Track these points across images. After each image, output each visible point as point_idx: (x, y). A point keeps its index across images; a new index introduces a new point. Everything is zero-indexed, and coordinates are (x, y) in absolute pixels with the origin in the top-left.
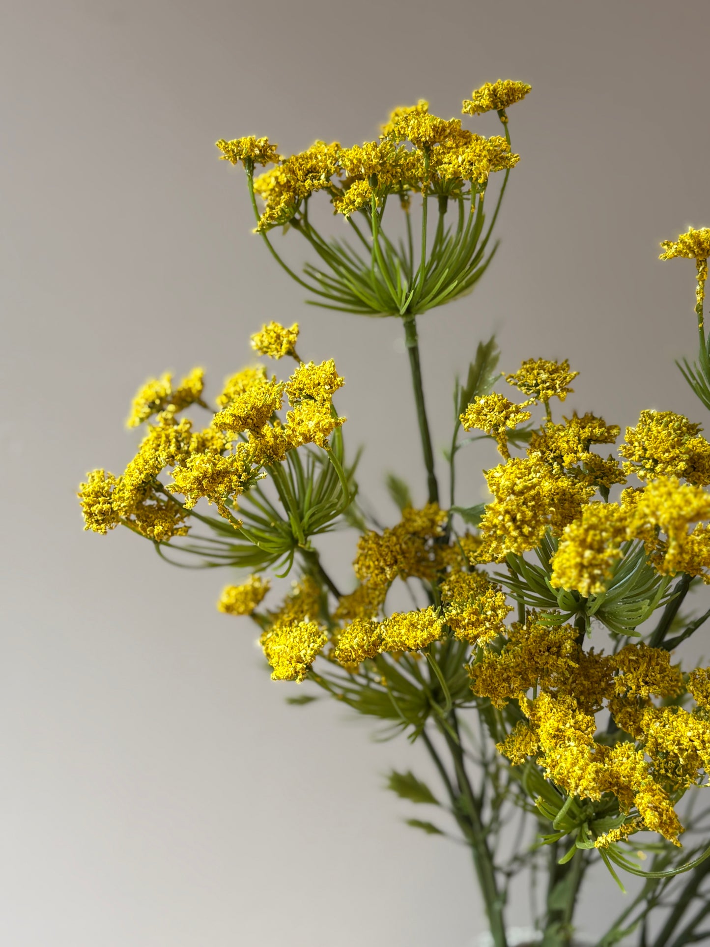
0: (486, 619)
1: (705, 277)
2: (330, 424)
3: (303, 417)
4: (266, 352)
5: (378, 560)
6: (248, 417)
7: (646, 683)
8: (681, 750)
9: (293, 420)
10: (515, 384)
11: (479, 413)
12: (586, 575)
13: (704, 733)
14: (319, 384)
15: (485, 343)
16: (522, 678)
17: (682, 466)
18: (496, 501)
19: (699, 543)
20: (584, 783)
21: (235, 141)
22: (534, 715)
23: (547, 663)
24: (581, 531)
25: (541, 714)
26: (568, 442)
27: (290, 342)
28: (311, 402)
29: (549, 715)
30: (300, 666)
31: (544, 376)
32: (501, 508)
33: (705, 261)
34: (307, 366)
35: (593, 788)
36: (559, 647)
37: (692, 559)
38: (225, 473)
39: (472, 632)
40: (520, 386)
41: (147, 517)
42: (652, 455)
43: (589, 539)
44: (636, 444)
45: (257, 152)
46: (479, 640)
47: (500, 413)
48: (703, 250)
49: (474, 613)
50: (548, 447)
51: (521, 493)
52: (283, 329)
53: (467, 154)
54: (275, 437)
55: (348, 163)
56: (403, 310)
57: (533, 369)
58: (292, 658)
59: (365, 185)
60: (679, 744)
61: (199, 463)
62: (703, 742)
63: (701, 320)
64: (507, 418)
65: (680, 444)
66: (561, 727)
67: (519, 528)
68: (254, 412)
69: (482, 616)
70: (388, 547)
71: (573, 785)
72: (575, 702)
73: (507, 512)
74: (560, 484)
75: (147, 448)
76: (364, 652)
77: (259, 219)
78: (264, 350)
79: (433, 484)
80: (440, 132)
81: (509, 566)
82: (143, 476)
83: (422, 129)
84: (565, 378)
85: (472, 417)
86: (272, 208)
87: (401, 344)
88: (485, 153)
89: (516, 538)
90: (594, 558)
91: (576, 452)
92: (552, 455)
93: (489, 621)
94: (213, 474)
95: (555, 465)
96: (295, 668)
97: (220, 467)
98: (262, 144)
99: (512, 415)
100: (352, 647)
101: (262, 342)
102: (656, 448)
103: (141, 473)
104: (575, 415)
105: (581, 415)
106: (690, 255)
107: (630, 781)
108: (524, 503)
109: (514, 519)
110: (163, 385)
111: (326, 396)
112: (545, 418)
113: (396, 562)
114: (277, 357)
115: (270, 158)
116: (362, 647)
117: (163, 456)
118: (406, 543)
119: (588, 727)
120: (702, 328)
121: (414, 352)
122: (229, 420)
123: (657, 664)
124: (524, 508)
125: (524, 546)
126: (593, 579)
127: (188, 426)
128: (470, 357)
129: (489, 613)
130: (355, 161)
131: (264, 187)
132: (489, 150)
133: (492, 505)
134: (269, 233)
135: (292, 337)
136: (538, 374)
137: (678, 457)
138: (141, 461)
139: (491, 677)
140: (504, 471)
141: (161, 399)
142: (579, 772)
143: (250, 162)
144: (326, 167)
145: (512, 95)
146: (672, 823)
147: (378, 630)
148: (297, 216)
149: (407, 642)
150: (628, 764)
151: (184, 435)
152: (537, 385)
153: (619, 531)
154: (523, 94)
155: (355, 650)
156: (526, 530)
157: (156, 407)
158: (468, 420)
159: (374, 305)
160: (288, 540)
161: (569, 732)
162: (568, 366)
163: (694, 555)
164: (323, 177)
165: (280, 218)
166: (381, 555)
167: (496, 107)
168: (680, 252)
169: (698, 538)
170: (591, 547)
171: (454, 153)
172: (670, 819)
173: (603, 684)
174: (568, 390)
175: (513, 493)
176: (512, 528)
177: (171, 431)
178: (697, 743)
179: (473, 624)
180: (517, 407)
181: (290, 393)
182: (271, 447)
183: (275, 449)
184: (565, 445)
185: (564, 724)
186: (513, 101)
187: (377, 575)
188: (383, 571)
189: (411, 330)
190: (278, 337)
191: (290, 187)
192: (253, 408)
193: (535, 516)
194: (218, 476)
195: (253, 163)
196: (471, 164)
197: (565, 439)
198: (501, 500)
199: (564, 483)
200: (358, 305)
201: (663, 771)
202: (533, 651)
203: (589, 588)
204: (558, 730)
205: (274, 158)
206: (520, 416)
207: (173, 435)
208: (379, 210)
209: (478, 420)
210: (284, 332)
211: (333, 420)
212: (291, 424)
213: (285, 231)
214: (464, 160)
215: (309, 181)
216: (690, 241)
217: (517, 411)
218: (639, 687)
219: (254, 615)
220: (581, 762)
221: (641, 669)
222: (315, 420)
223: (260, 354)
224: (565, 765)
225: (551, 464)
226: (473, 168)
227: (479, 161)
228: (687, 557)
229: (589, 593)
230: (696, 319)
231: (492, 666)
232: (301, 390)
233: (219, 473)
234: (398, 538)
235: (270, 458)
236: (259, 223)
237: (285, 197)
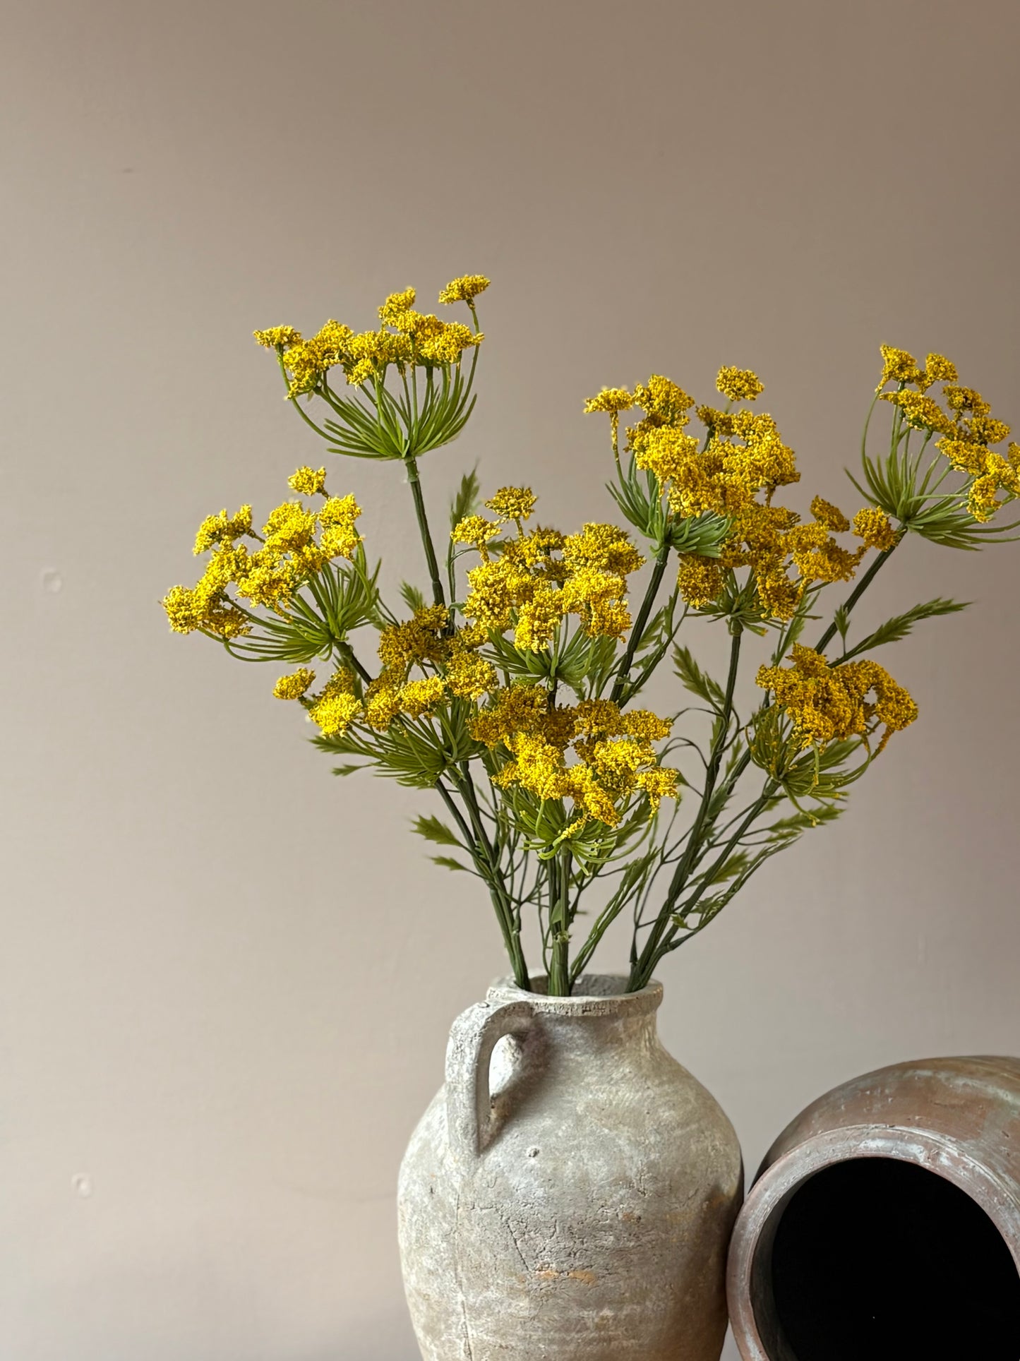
0: (476, 681)
1: (617, 424)
2: (354, 541)
3: (334, 537)
4: (301, 491)
5: (397, 647)
6: (292, 539)
7: (597, 724)
8: (618, 765)
9: (326, 540)
10: (492, 508)
11: (464, 530)
12: (536, 638)
13: (633, 752)
14: (343, 513)
15: (468, 476)
16: (507, 725)
17: (604, 561)
18: (475, 591)
19: (616, 614)
20: (547, 786)
21: (268, 331)
22: (514, 748)
23: (524, 712)
24: (532, 607)
25: (519, 747)
26: (529, 549)
27: (319, 482)
28: (339, 526)
29: (525, 747)
30: (342, 723)
31: (512, 501)
32: (478, 596)
33: (616, 413)
34: (333, 500)
35: (553, 790)
36: (533, 702)
37: (611, 625)
38: (278, 581)
39: (466, 690)
40: (495, 509)
41: (218, 620)
42: (584, 555)
43: (537, 614)
44: (574, 547)
45: (285, 339)
46: (471, 696)
47: (479, 529)
48: (612, 406)
49: (467, 677)
50: (515, 553)
51: (492, 585)
52: (313, 471)
53: (440, 341)
54: (313, 555)
55: (355, 350)
56: (404, 455)
57: (504, 496)
58: (336, 718)
59: (368, 362)
60: (616, 761)
61: (258, 575)
62: (633, 758)
63: (617, 455)
64: (484, 533)
65: (604, 546)
66: (533, 753)
67: (491, 609)
68: (296, 536)
69: (473, 679)
70: (404, 637)
71: (540, 790)
72: (545, 738)
73: (482, 598)
74: (524, 579)
75: (213, 568)
76: (389, 709)
77: (290, 389)
78: (300, 489)
79: (438, 588)
80: (420, 325)
81: (494, 645)
82: (215, 588)
83: (407, 324)
84: (528, 502)
85: (459, 533)
86: (299, 380)
87: (406, 480)
88: (454, 340)
89: (490, 616)
90: (540, 626)
91: (535, 556)
92: (518, 559)
93: (478, 681)
94: (270, 582)
95: (521, 565)
96: (338, 725)
97: (274, 576)
98: (288, 332)
99: (488, 531)
100: (380, 707)
101: (297, 482)
102: (587, 550)
103: (212, 587)
104: (539, 529)
105: (543, 530)
106: (604, 410)
107: (581, 788)
108: (495, 592)
109: (488, 604)
110: (222, 520)
111: (349, 521)
112: (517, 533)
113: (411, 648)
114: (310, 494)
115: (296, 343)
116: (387, 706)
117: (228, 573)
118: (417, 633)
119: (552, 754)
120: (618, 461)
121: (416, 485)
122: (279, 543)
123: (605, 710)
124: (494, 595)
125: (495, 621)
126: (541, 640)
127: (244, 550)
128: (457, 488)
129: (478, 676)
130: (360, 349)
131: (291, 361)
132: (456, 339)
133: (472, 595)
134: (297, 399)
135: (320, 478)
136: (509, 499)
137: (602, 555)
138: (211, 577)
139: (484, 726)
140: (481, 571)
141: (220, 530)
142: (544, 780)
143: (280, 347)
144: (338, 348)
145: (476, 288)
146: (610, 812)
147: (398, 695)
148: (319, 384)
149: (419, 699)
150: (580, 776)
151: (241, 557)
152: (507, 508)
153: (559, 607)
154: (484, 287)
155: (382, 709)
156: (496, 610)
157: (216, 536)
158: (456, 536)
159: (382, 451)
160: (327, 636)
161: (538, 757)
162: (531, 492)
163: (613, 622)
164: (337, 356)
165: (305, 387)
166: (399, 643)
167: (464, 298)
168: (597, 407)
169: (616, 611)
170: (539, 619)
171: (432, 341)
172: (609, 809)
173: (567, 728)
174: (531, 511)
175: (487, 585)
176: (486, 609)
177: (231, 555)
178: (627, 759)
179: (467, 685)
180: (491, 525)
181: (322, 521)
182: (311, 562)
183: (313, 563)
184: (527, 551)
185: (535, 752)
186: (477, 292)
187: (397, 658)
188: (401, 655)
189: (413, 468)
190: (310, 478)
191: (312, 363)
192: (295, 532)
193: (502, 601)
194: (274, 583)
195: (283, 346)
196: (445, 349)
197: (528, 547)
198: (478, 591)
199: (527, 579)
200: (369, 451)
201: (609, 785)
202: (514, 705)
203: (539, 647)
204: (531, 756)
205: (299, 342)
206: (493, 531)
207: (233, 557)
208: (381, 380)
209: (463, 535)
210: (314, 475)
211: (355, 539)
212: (324, 543)
213: (310, 397)
214: (439, 346)
215: (326, 361)
216: (601, 400)
217: (492, 527)
218: (591, 727)
219: (302, 699)
220: (546, 774)
221: (593, 714)
222: (342, 539)
223: (296, 491)
224: (534, 776)
225: (518, 566)
226: (446, 352)
227: (450, 347)
228: (607, 624)
229: (538, 650)
230: (614, 455)
231: (485, 718)
232: (330, 518)
233: (274, 581)
234: (411, 630)
235: (310, 570)
236: (290, 392)
237: (308, 372)
